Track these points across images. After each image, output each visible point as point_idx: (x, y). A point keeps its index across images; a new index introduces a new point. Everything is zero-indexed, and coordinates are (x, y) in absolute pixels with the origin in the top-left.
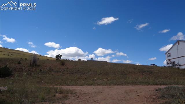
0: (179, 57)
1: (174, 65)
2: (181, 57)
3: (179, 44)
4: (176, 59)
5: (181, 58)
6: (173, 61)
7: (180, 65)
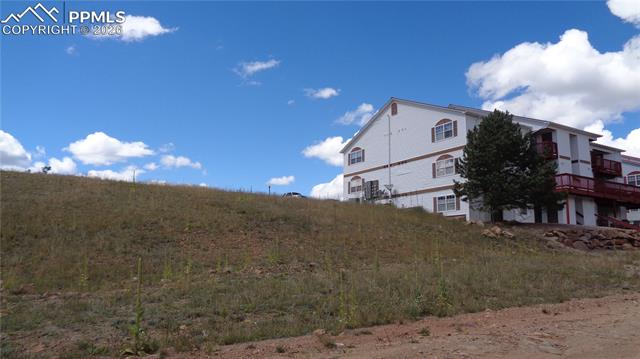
0: (395, 164)
1: (372, 195)
2: (402, 163)
3: (394, 112)
4: (383, 170)
5: (401, 166)
6: (369, 177)
7: (395, 196)
